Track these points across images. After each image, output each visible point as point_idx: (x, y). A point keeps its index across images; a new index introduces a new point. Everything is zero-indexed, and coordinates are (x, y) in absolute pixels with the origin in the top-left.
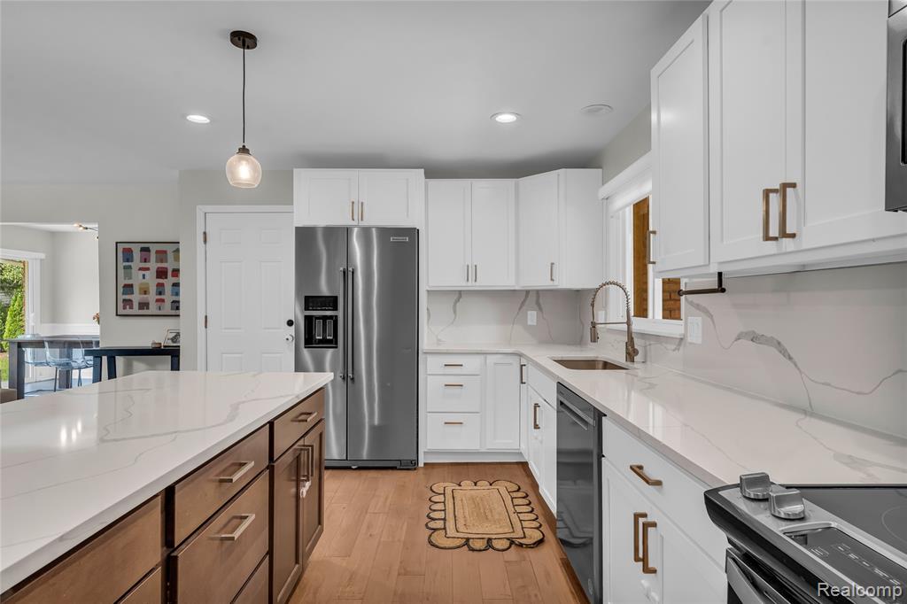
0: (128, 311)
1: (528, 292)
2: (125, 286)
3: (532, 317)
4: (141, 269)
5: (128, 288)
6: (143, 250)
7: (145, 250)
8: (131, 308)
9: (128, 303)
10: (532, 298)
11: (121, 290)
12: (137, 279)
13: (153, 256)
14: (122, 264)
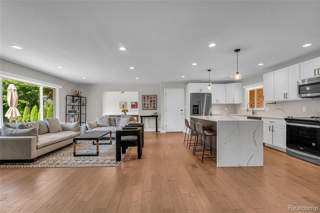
0: (145, 109)
1: (225, 104)
2: (144, 104)
3: (226, 109)
4: (147, 100)
5: (145, 104)
6: (147, 97)
7: (148, 97)
8: (145, 108)
9: (144, 107)
10: (226, 106)
11: (143, 105)
12: (146, 102)
13: (149, 98)
14: (143, 99)
